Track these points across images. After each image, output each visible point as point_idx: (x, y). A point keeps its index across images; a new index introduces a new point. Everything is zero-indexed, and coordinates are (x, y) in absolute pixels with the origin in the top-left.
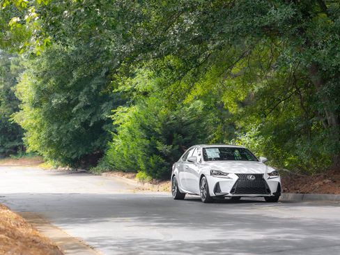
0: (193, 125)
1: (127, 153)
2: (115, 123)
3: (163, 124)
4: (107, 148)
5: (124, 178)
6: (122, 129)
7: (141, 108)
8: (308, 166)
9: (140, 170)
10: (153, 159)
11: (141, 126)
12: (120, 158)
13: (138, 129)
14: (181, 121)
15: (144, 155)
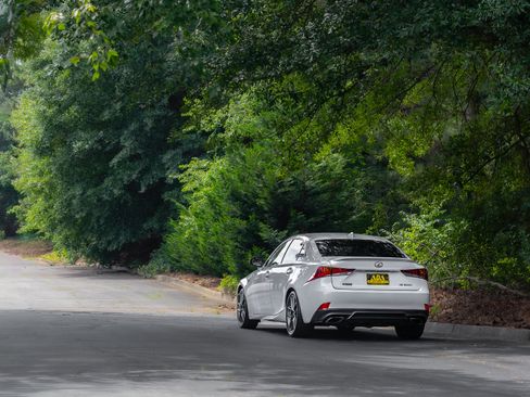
0: (325, 196)
1: (205, 241)
2: (186, 188)
3: (271, 193)
4: (170, 231)
5: (197, 285)
6: (196, 199)
7: (232, 162)
9: (229, 273)
10: (253, 254)
11: (232, 194)
12: (191, 250)
13: (226, 201)
14: (304, 187)
15: (236, 247)
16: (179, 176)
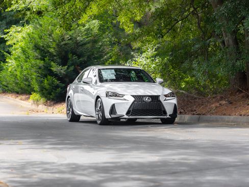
0: (88, 46)
1: (21, 74)
2: (8, 43)
3: (57, 45)
5: (18, 99)
6: (15, 49)
7: (35, 28)
9: (34, 91)
10: (48, 80)
11: (35, 46)
12: (13, 79)
13: (32, 50)
14: (76, 41)
15: (38, 76)
16: (4, 36)
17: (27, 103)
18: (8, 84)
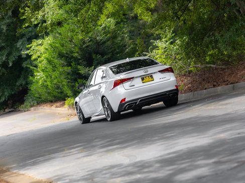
0: (109, 43)
1: (51, 83)
2: (33, 58)
3: (80, 49)
4: (31, 83)
5: (53, 108)
6: (40, 62)
7: (55, 37)
8: (229, 56)
9: (69, 97)
10: (78, 83)
11: (59, 55)
12: (45, 90)
13: (57, 59)
14: (97, 41)
15: (69, 82)
16: (28, 52)
17: (64, 109)
18: (40, 95)
